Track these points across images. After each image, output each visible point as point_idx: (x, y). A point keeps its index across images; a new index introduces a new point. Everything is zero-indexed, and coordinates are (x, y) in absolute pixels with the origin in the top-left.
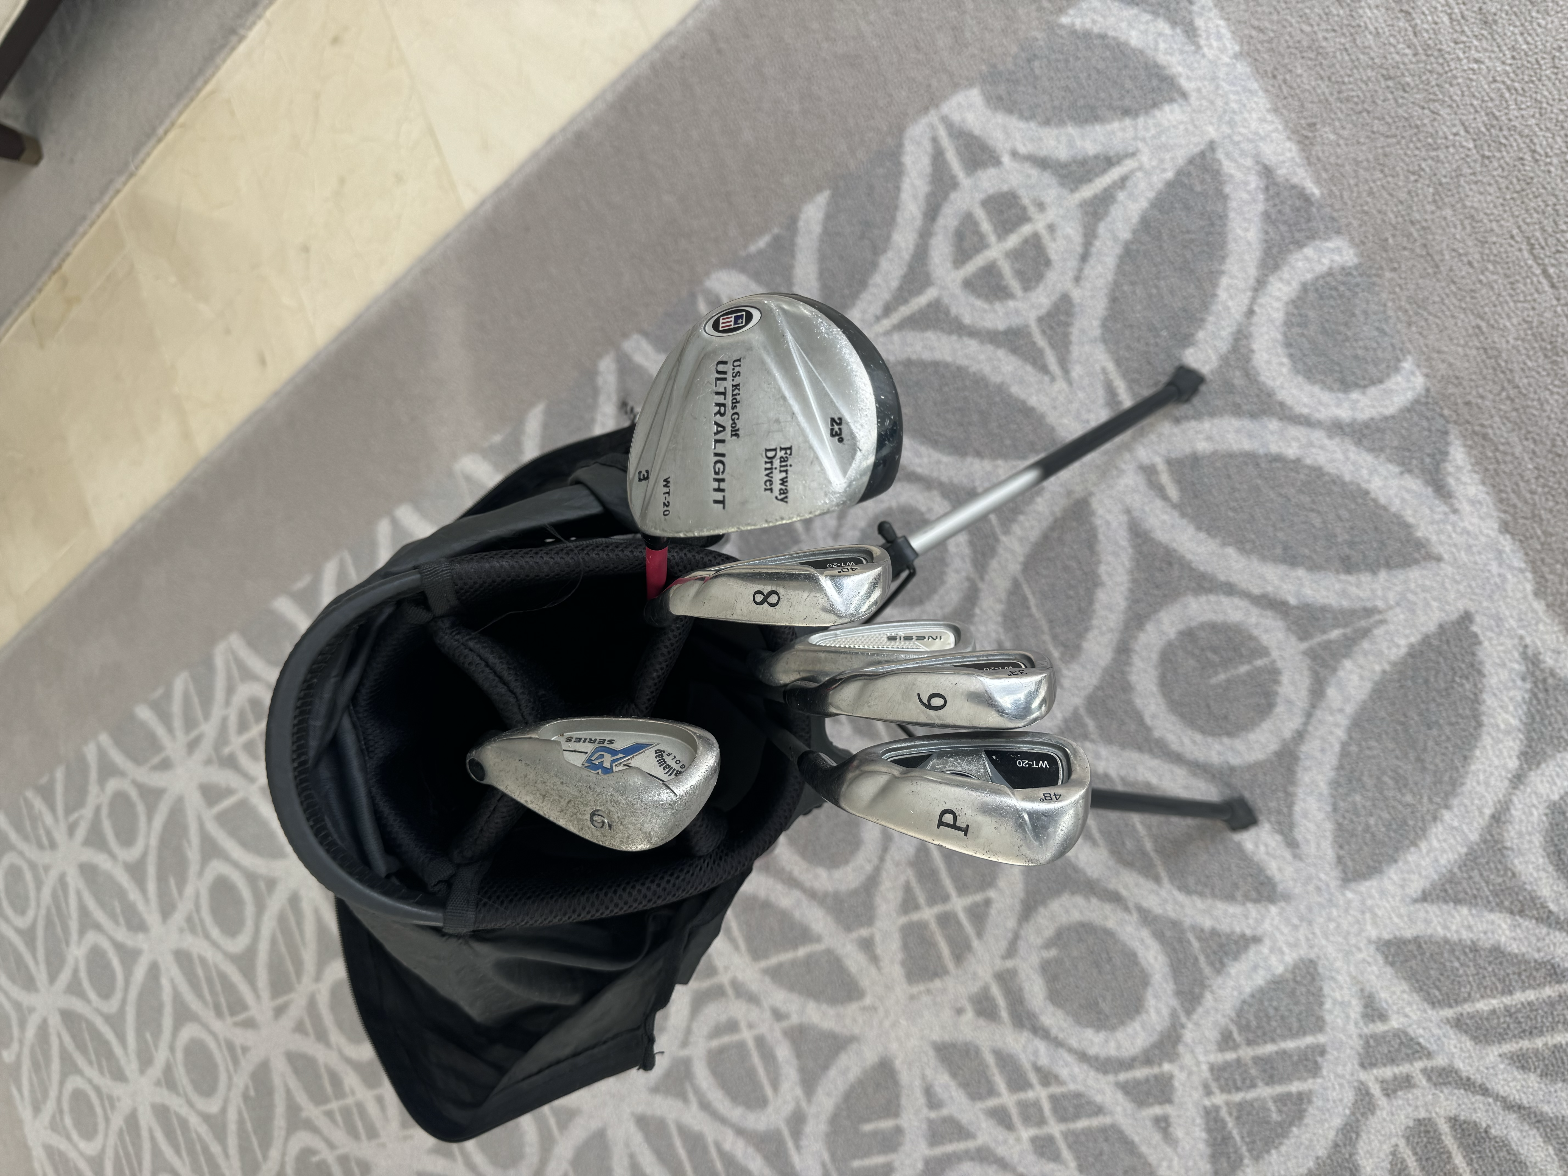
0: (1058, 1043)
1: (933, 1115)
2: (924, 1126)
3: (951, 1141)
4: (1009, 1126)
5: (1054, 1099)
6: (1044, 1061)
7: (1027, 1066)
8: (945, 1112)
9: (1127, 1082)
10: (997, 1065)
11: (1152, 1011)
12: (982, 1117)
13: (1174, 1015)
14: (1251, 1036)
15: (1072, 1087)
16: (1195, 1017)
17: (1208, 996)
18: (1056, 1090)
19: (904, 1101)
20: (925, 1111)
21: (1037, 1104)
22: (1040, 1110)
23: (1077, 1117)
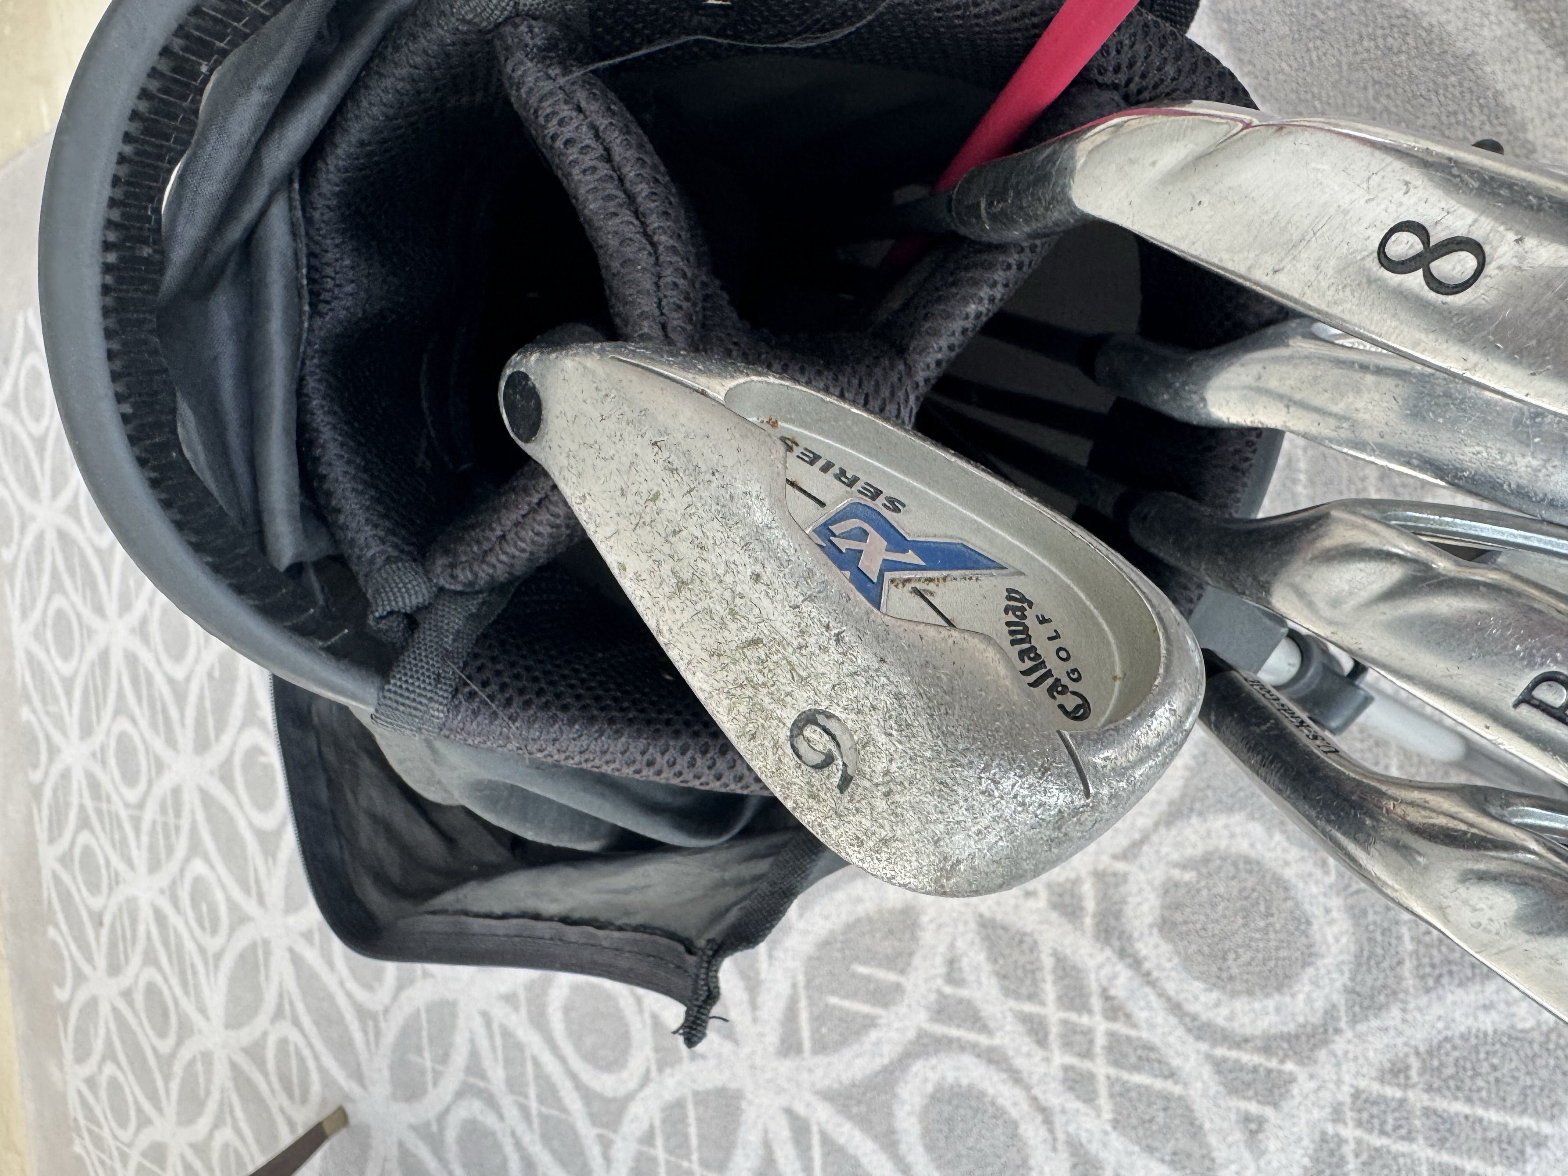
0: (1148, 979)
1: (948, 990)
2: (933, 997)
3: (959, 1026)
4: (1042, 1042)
5: (1113, 1037)
6: (1119, 991)
7: (1094, 987)
8: (964, 993)
9: (1225, 1060)
10: (1054, 970)
11: (1301, 997)
12: (1010, 1018)
13: (1331, 1012)
14: (1437, 1083)
15: (1145, 1035)
16: (1362, 1028)
17: (1395, 1012)
18: (1120, 1027)
19: (917, 960)
20: (939, 982)
21: (1088, 1033)
22: (1091, 1042)
23: (1136, 1068)
